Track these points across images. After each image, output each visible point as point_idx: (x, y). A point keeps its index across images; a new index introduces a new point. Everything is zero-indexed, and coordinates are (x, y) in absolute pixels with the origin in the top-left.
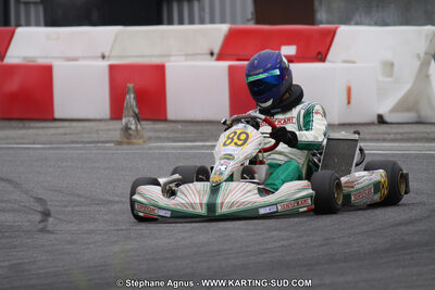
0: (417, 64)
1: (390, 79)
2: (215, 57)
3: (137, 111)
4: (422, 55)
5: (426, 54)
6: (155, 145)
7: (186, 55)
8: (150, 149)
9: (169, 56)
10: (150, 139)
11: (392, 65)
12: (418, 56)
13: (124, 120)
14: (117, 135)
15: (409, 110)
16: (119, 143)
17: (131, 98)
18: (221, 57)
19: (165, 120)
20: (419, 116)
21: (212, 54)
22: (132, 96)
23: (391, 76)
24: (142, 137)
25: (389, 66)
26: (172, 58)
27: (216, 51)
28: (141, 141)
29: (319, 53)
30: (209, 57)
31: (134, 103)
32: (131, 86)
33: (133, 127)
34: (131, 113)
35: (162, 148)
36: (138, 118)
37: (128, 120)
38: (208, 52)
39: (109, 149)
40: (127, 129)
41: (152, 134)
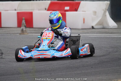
0: (103, 12)
1: (95, 16)
2: (47, 10)
3: (25, 25)
4: (104, 9)
5: (105, 9)
6: (30, 34)
7: (39, 9)
8: (29, 35)
9: (34, 10)
10: (29, 33)
11: (96, 12)
12: (103, 10)
13: (22, 28)
14: (20, 32)
15: (100, 25)
16: (20, 34)
17: (24, 22)
18: (48, 10)
19: (32, 27)
20: (103, 27)
21: (46, 9)
22: (24, 21)
23: (96, 15)
24: (27, 32)
25: (95, 13)
26: (35, 10)
27: (47, 8)
28: (26, 33)
29: (76, 9)
30: (45, 10)
31: (24, 23)
32: (24, 18)
33: (24, 29)
34: (24, 25)
35: (33, 35)
36: (26, 27)
37: (23, 27)
38: (45, 8)
39: (18, 35)
40: (22, 30)
41: (29, 32)
